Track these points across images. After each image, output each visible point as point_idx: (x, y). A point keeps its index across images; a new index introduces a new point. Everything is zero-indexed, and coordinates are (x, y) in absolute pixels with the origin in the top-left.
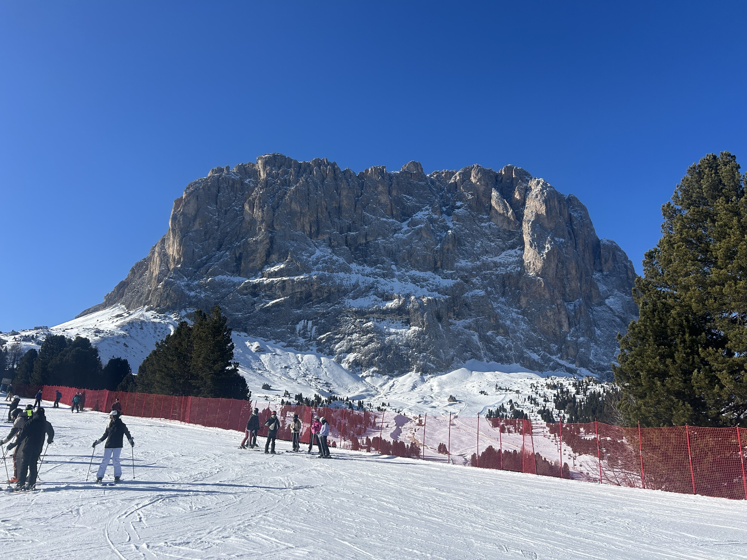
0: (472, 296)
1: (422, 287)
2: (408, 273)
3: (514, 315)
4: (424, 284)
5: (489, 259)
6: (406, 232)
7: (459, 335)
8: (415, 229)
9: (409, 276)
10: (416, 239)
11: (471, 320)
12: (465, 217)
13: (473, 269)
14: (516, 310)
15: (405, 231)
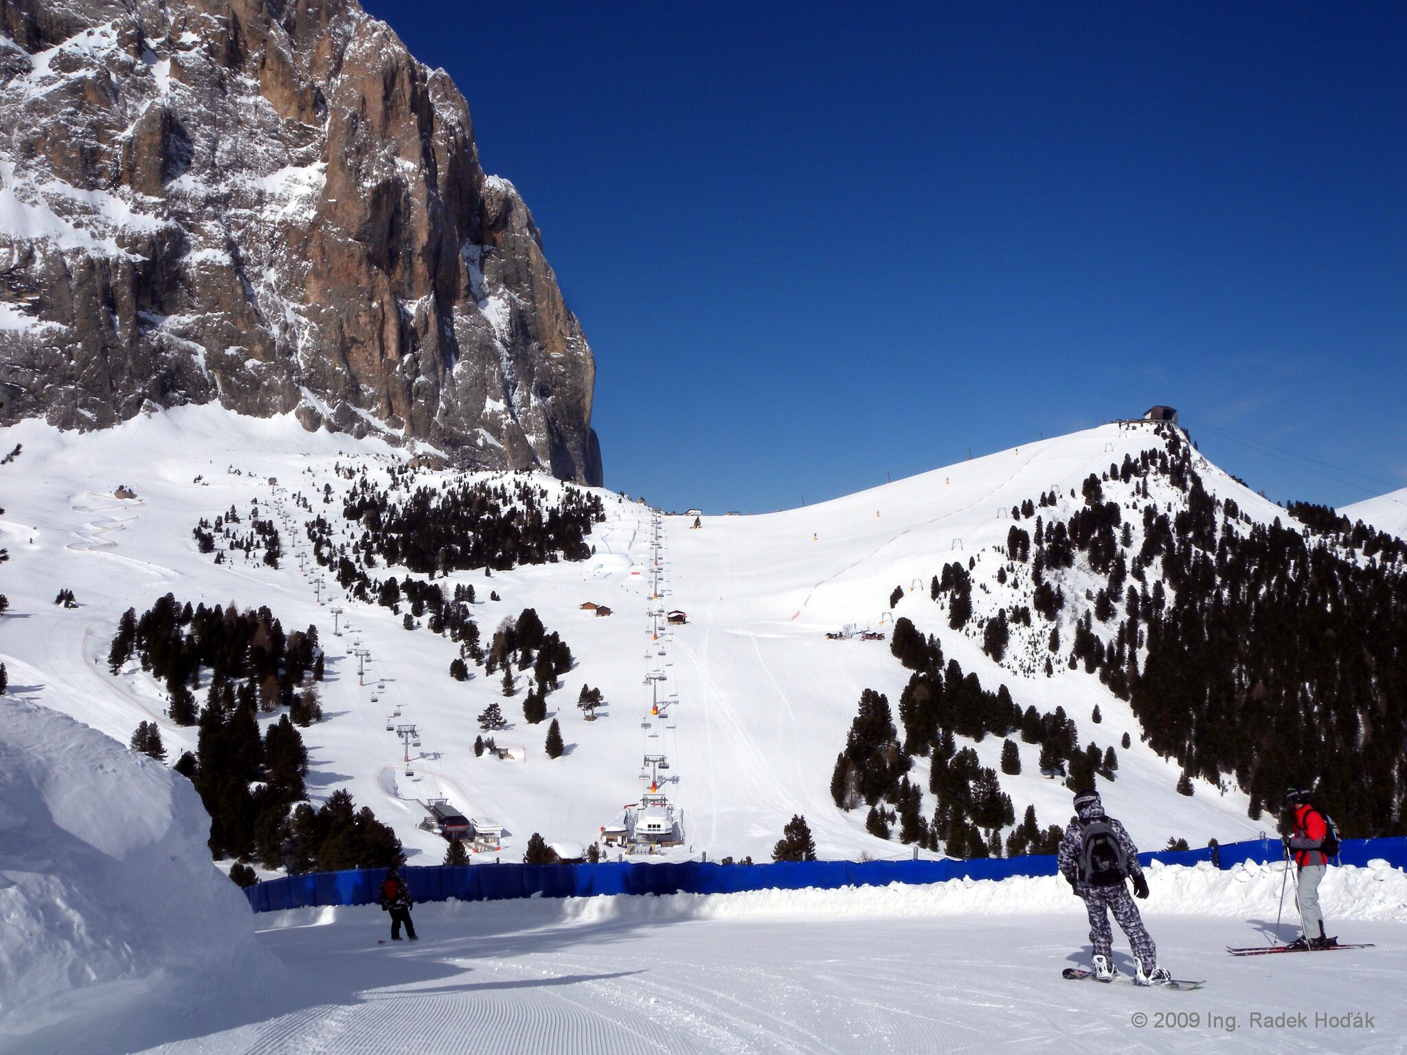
0: (202, 263)
1: (78, 225)
2: (43, 188)
3: (291, 318)
4: (85, 219)
5: (247, 182)
6: (45, 81)
7: (162, 349)
8: (69, 79)
9: (46, 195)
10: (67, 105)
11: (194, 318)
12: (201, 73)
13: (209, 201)
14: (296, 305)
15: (43, 79)
